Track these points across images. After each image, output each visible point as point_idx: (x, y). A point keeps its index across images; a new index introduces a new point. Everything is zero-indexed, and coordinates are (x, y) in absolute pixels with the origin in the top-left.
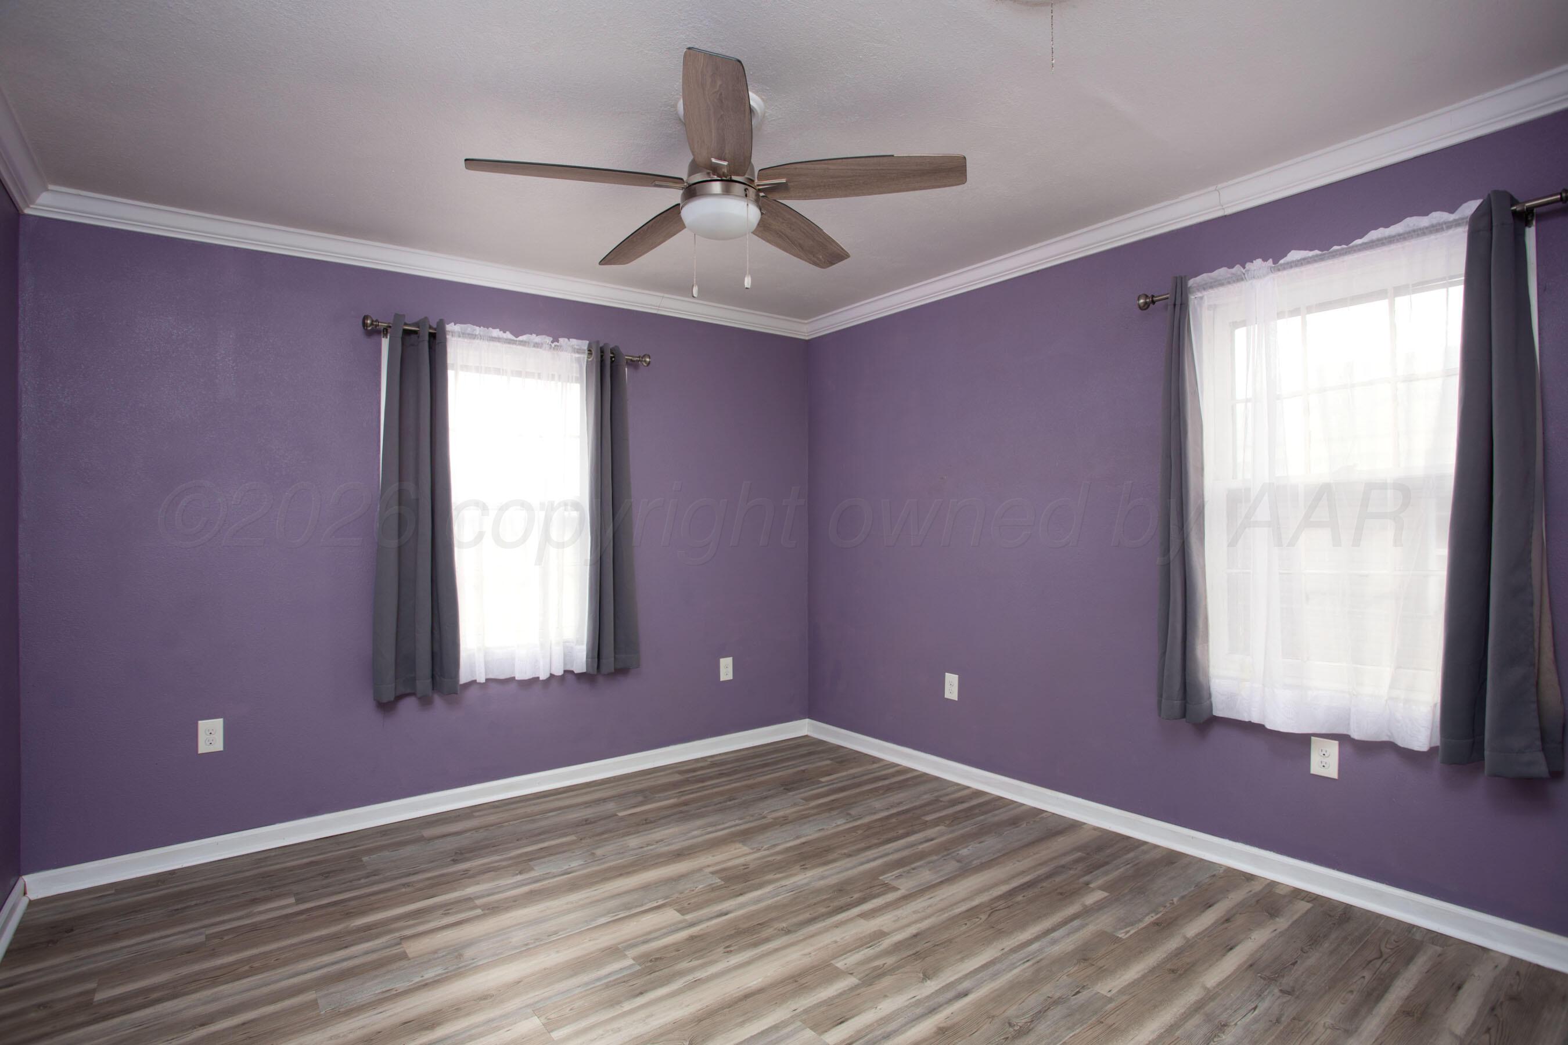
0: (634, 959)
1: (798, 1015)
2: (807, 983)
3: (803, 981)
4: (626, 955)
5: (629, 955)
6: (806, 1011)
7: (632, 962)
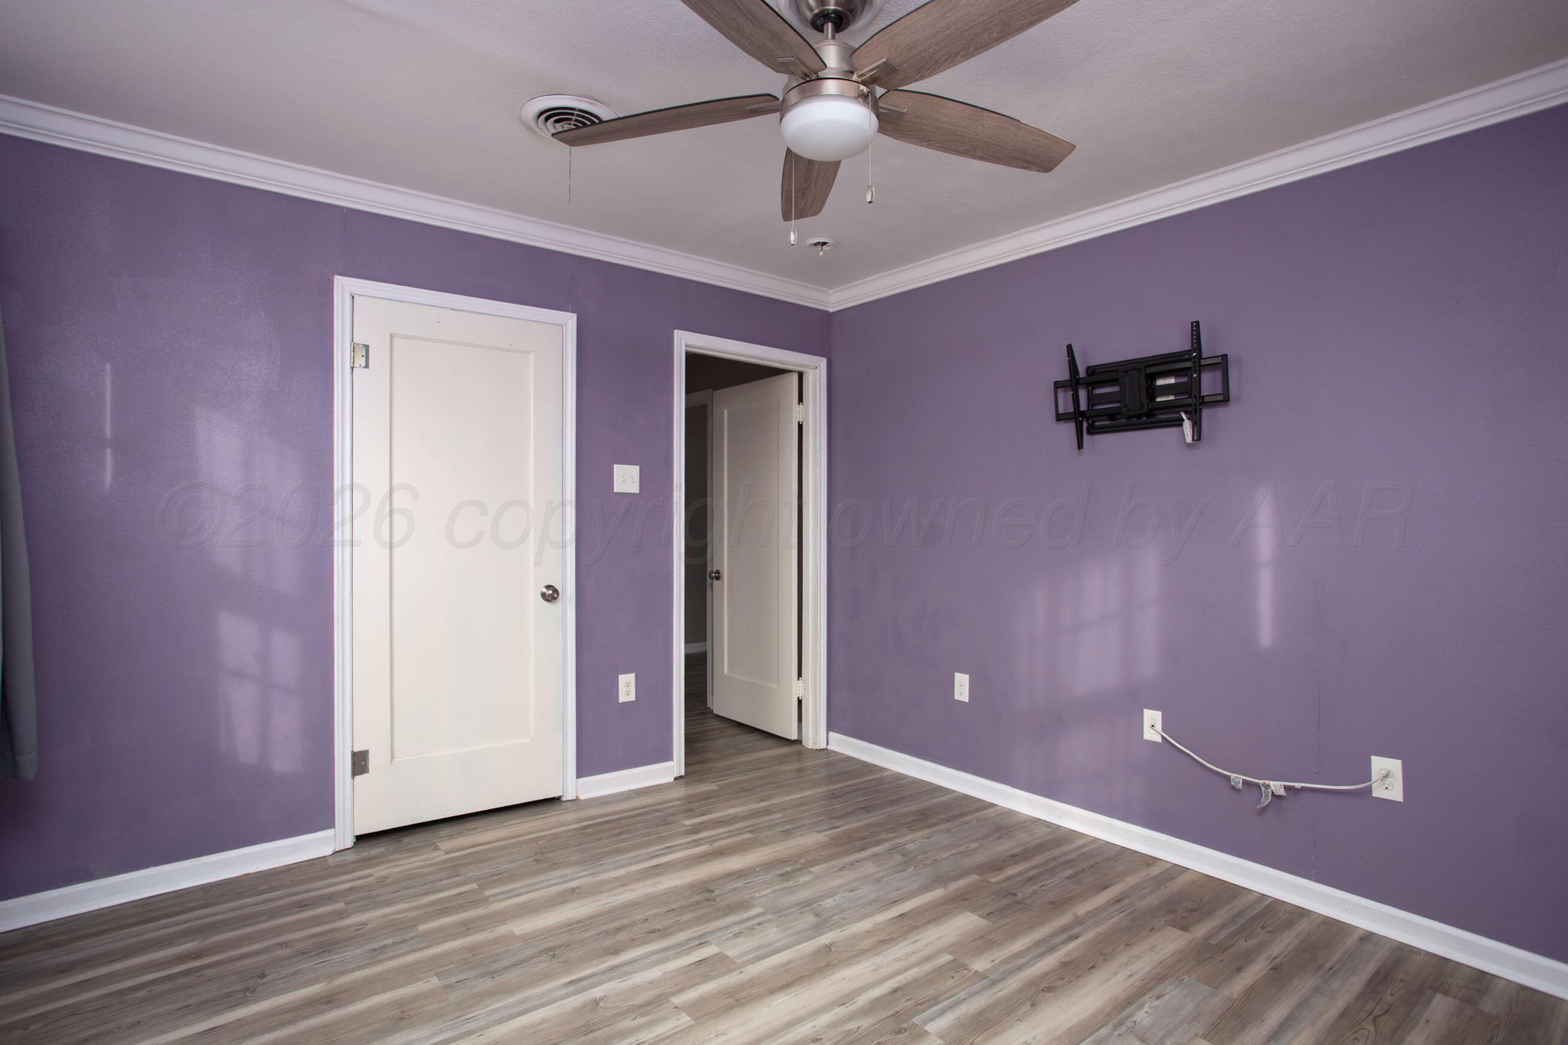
0: (927, 1033)
1: (739, 968)
2: (726, 998)
3: (730, 1000)
4: (941, 1038)
5: (936, 1038)
6: (731, 971)
7: (928, 1028)
